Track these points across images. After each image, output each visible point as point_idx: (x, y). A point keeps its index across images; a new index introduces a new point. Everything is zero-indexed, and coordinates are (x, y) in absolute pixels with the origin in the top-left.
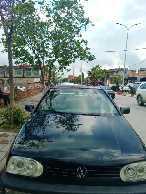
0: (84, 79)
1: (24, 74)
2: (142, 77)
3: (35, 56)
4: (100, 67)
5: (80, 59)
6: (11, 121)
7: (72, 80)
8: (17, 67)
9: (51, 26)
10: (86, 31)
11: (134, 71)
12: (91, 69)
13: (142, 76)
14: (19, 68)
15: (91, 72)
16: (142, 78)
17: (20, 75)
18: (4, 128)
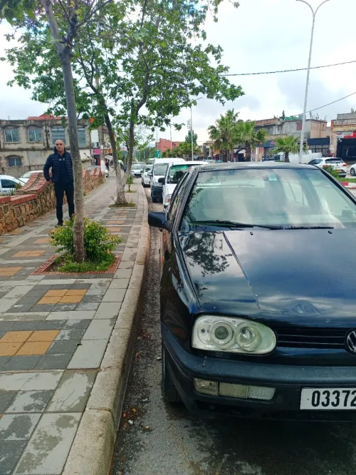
0: (197, 147)
1: (47, 140)
2: (342, 136)
3: (92, 91)
4: (236, 115)
5: (206, 95)
6: (80, 253)
7: (169, 150)
8: (29, 123)
9: (132, 12)
10: (216, 20)
11: (321, 122)
12: (218, 121)
13: (340, 133)
14: (34, 125)
15: (217, 129)
16: (341, 139)
17: (38, 143)
18: (71, 270)
